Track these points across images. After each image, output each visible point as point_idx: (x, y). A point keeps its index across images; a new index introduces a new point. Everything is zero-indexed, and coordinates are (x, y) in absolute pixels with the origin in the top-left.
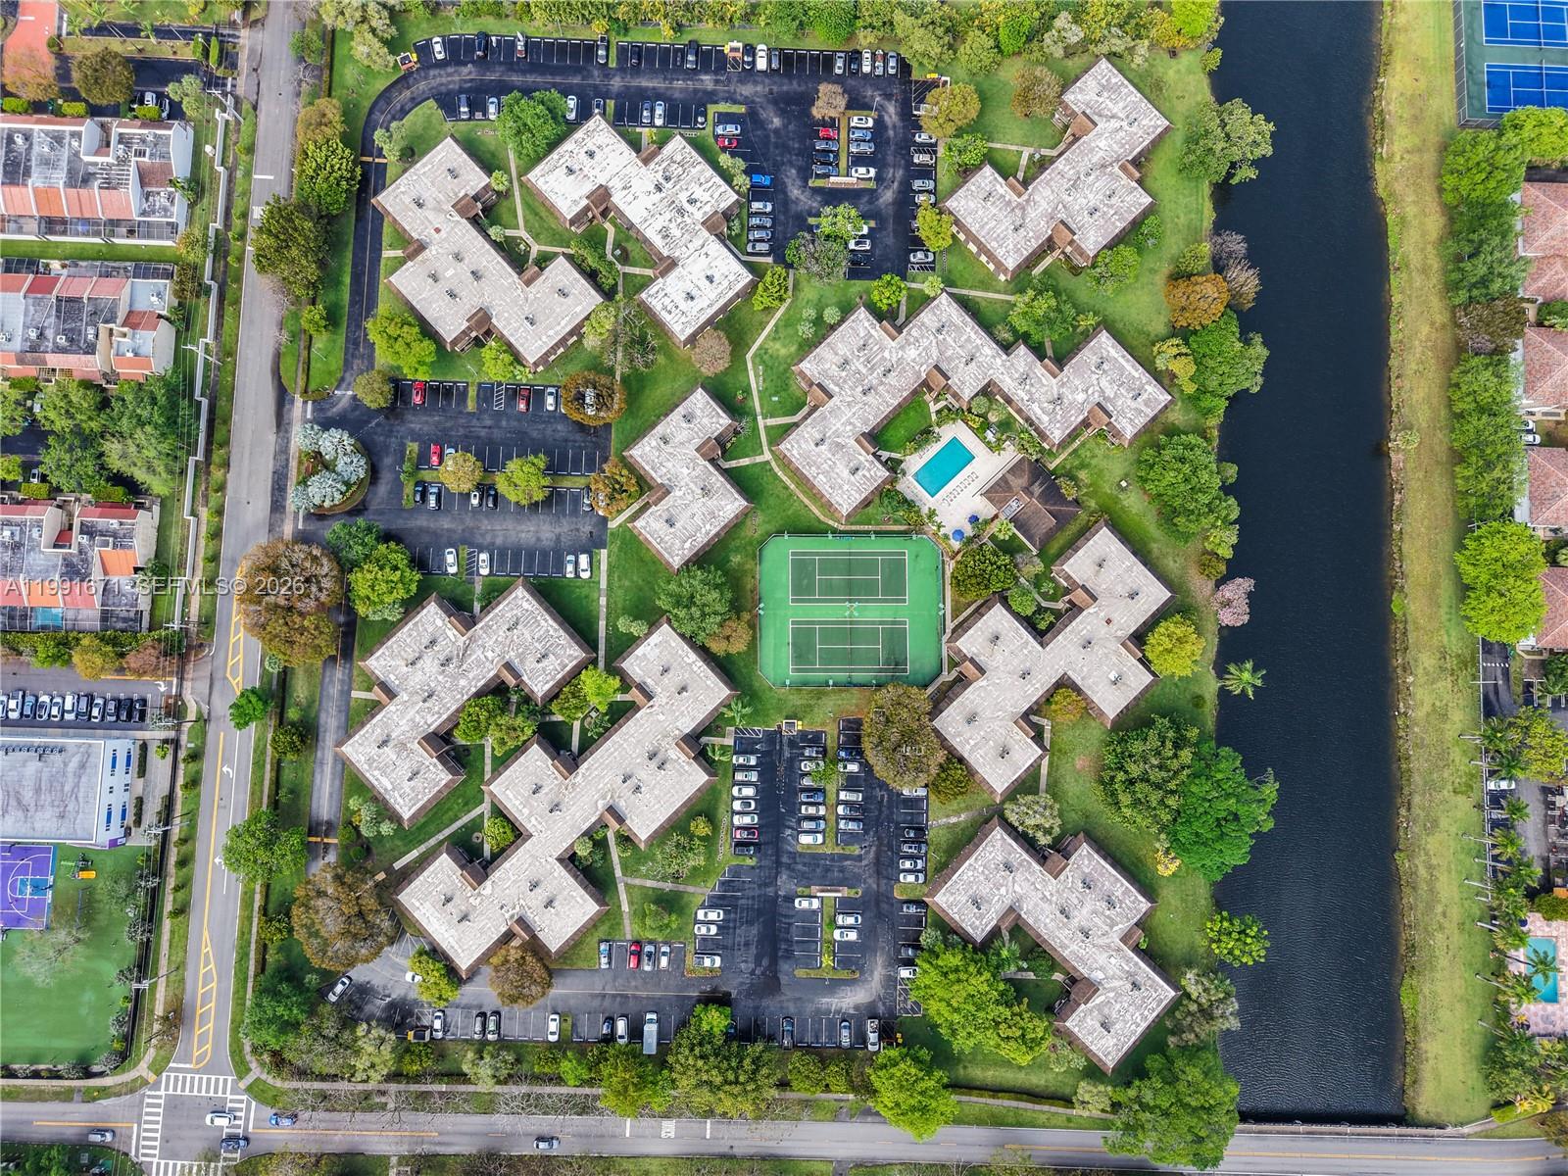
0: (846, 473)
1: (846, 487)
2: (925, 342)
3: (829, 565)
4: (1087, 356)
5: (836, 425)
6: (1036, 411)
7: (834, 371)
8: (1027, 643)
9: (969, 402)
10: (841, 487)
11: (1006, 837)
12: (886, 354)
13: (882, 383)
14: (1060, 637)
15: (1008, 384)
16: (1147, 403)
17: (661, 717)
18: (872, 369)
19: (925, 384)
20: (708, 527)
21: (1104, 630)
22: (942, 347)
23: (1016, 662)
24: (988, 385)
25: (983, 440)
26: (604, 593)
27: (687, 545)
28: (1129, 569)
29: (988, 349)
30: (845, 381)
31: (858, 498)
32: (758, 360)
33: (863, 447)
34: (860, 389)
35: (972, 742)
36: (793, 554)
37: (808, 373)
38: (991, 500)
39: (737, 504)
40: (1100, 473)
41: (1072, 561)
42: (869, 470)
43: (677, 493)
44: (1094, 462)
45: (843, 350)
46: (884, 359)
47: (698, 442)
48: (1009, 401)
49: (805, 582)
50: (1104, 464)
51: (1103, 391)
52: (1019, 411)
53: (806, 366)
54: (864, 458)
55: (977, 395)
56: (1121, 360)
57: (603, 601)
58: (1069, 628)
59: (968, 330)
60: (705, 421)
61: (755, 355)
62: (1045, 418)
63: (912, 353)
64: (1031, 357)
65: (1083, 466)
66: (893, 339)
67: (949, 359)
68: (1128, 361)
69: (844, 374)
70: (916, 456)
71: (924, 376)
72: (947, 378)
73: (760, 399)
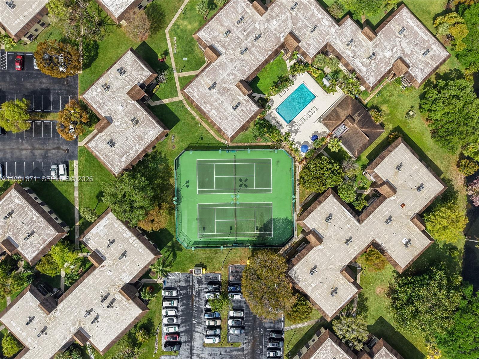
0: (230, 108)
1: (230, 118)
2: (283, 17)
3: (222, 168)
4: (393, 25)
5: (223, 75)
6: (358, 65)
7: (222, 37)
8: (349, 220)
9: (313, 59)
10: (227, 118)
11: (334, 344)
12: (257, 26)
13: (254, 46)
14: (371, 216)
15: (339, 46)
16: (433, 58)
17: (109, 273)
18: (247, 36)
19: (283, 46)
20: (137, 146)
21: (399, 211)
22: (295, 20)
23: (342, 233)
24: (326, 46)
25: (321, 85)
26: (77, 189)
27: (124, 159)
28: (417, 171)
29: (326, 21)
30: (229, 45)
31: (239, 125)
32: (173, 33)
33: (241, 90)
34: (239, 50)
35: (313, 285)
36: (199, 162)
37: (203, 39)
38: (326, 125)
39: (156, 130)
40: (395, 106)
41: (380, 165)
42: (246, 106)
43: (116, 123)
44: (392, 99)
45: (227, 23)
46: (255, 28)
47: (129, 88)
48: (339, 57)
49: (207, 180)
50: (398, 100)
51: (403, 50)
52: (346, 65)
53: (203, 35)
54: (242, 97)
55: (318, 53)
56: (416, 28)
57: (76, 194)
58: (377, 210)
59: (312, 8)
60: (134, 73)
61: (171, 30)
62: (364, 69)
63: (274, 24)
64: (355, 27)
65: (385, 102)
66: (262, 14)
67: (300, 29)
68: (421, 29)
69: (228, 39)
70: (277, 96)
71: (282, 40)
72: (298, 41)
73: (175, 59)
